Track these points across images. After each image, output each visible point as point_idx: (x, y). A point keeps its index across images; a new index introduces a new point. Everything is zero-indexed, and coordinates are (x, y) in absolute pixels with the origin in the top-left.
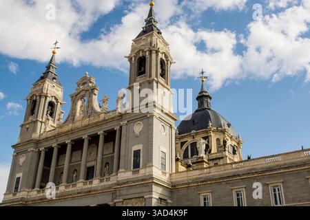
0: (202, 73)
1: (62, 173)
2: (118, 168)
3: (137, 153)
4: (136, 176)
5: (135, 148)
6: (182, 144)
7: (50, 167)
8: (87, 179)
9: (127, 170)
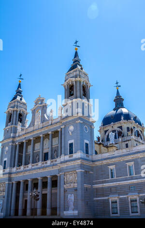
0: (117, 83)
1: (30, 157)
2: (61, 154)
3: (71, 145)
4: (71, 158)
5: (70, 142)
6: (106, 132)
7: (23, 153)
8: (45, 160)
9: (65, 155)
